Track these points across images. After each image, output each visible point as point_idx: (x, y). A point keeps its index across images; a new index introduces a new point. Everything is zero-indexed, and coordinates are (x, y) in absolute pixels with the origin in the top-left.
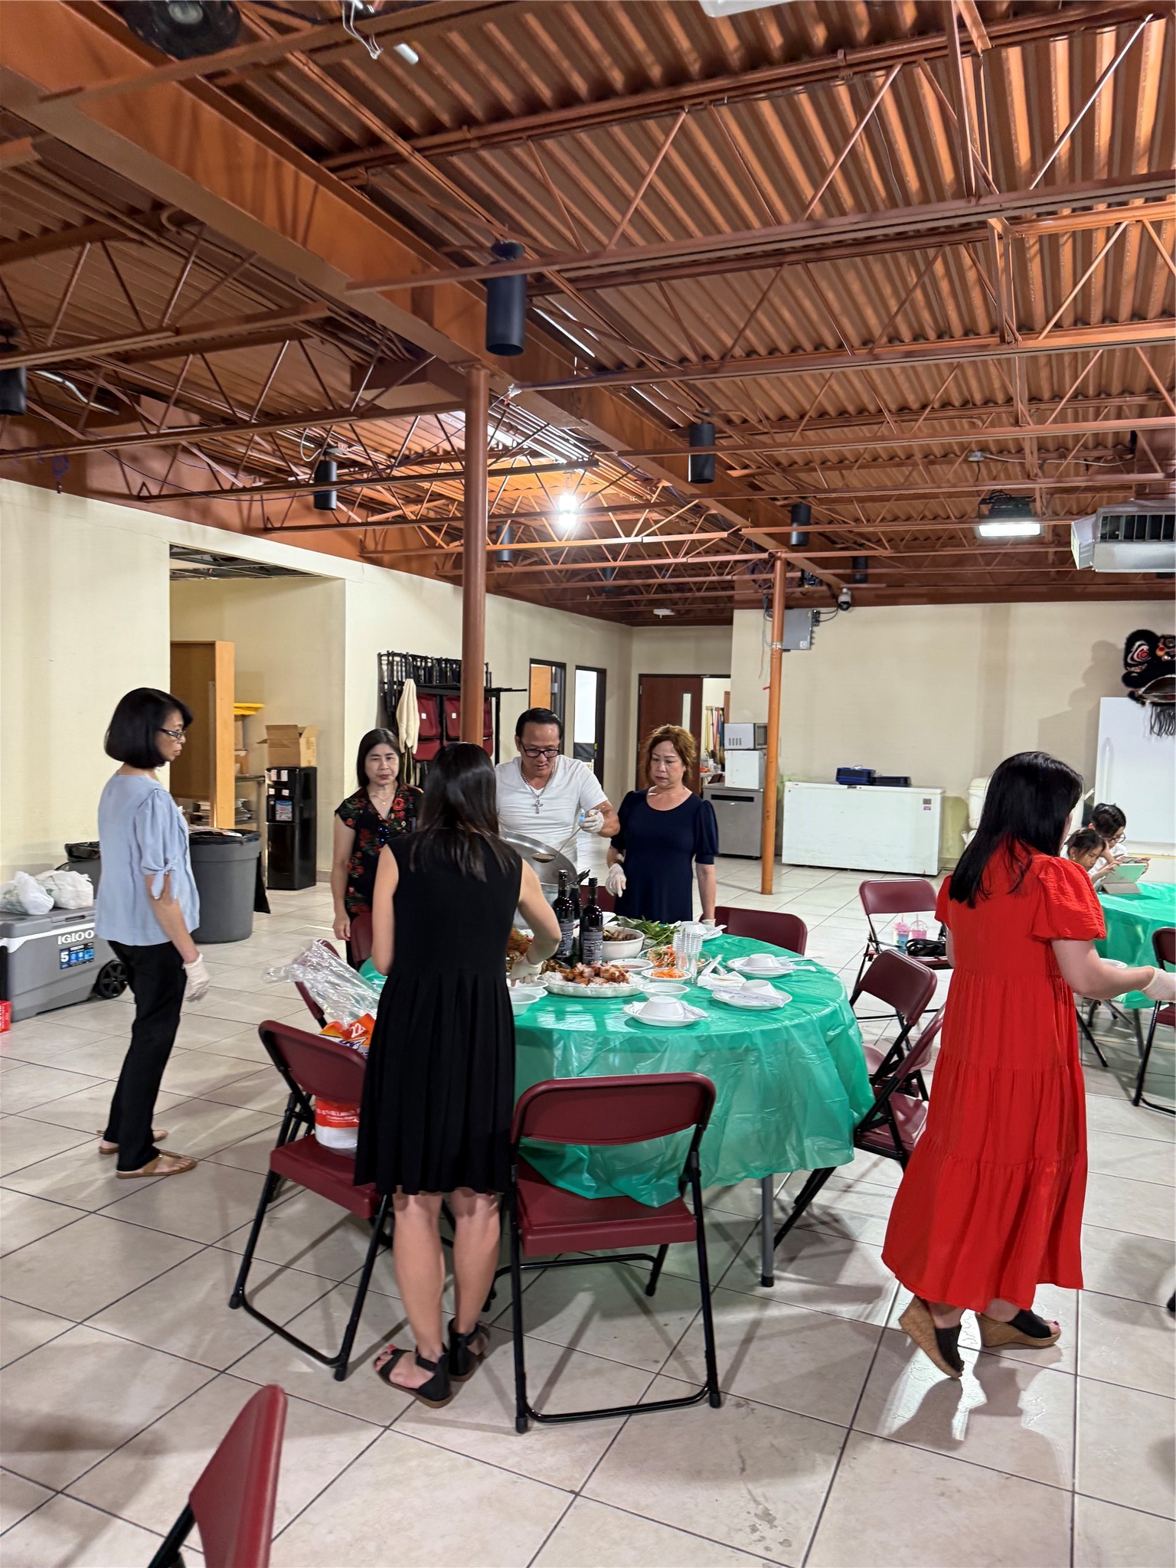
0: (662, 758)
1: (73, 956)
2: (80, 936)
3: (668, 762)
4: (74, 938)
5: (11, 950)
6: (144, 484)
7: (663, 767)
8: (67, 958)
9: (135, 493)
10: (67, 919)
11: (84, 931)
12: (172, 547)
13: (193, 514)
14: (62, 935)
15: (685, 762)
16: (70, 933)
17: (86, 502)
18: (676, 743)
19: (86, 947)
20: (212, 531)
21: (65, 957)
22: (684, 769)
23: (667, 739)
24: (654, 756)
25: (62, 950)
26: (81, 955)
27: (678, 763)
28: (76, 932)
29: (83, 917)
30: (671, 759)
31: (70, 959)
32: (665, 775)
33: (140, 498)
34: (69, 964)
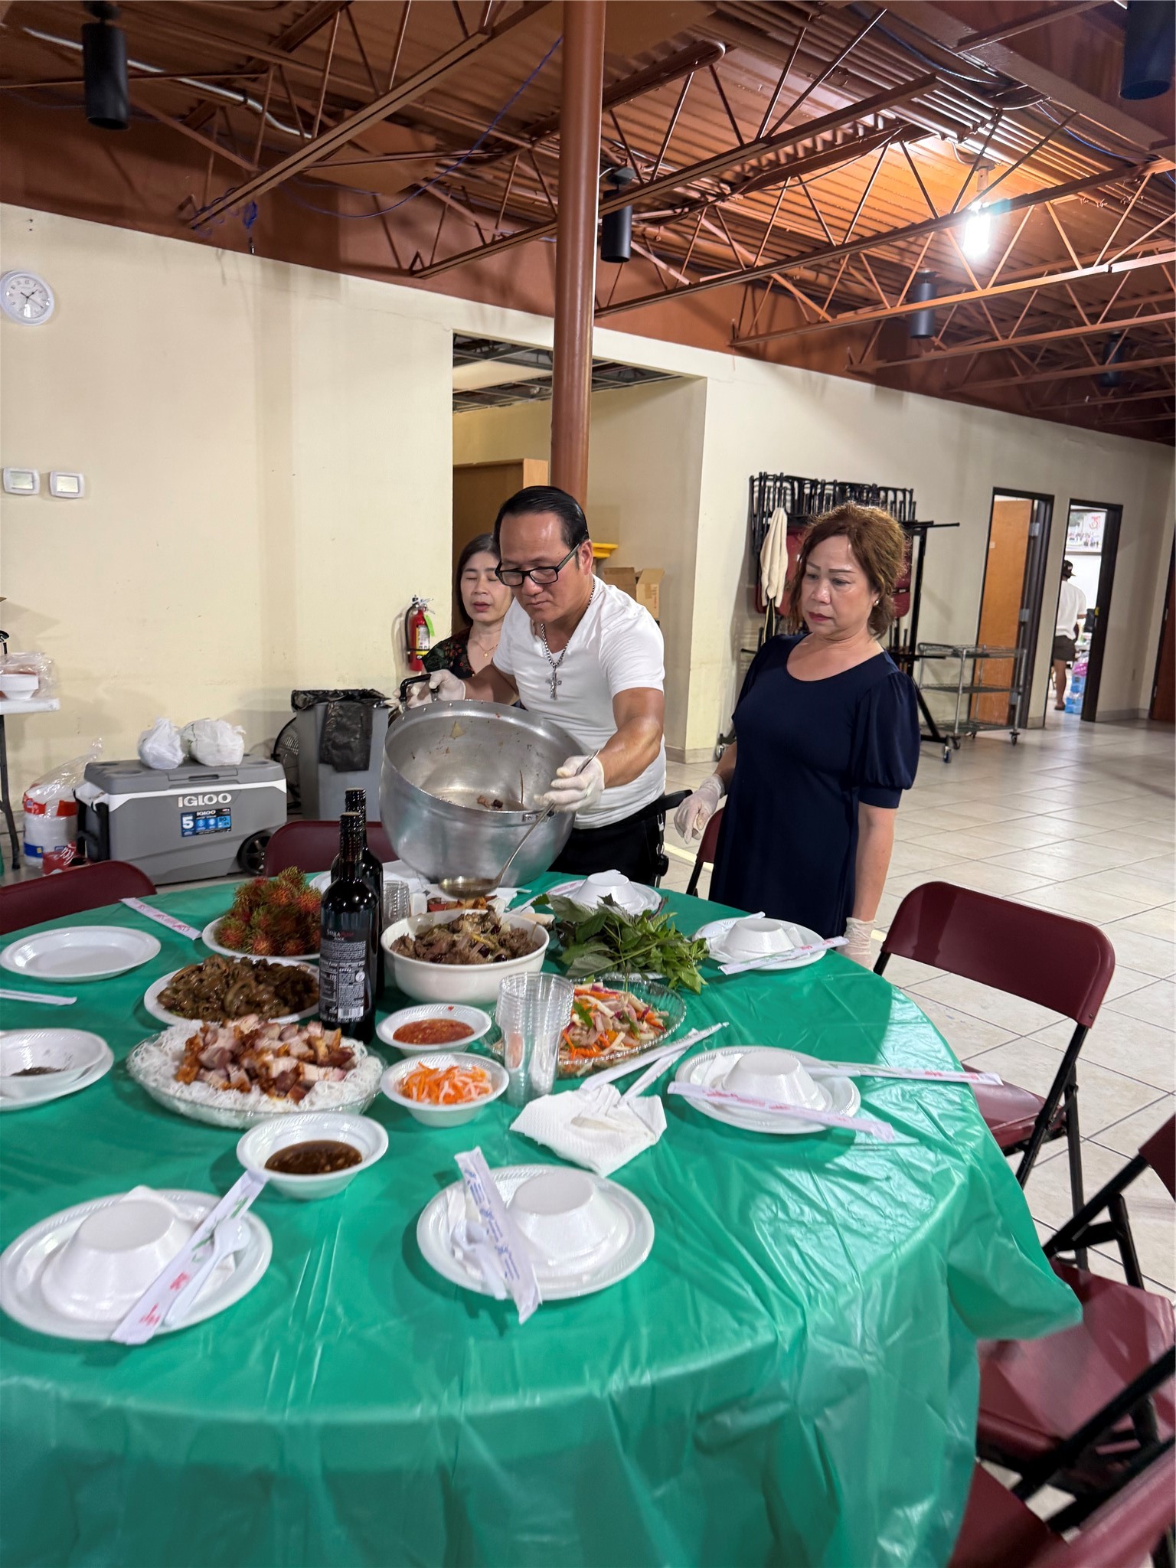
0: (824, 570)
1: (201, 823)
2: (210, 799)
3: (837, 582)
4: (201, 802)
5: (112, 809)
6: (417, 255)
7: (825, 591)
8: (191, 824)
9: (406, 266)
10: (191, 778)
11: (217, 793)
12: (455, 336)
13: (488, 292)
14: (184, 796)
15: (874, 584)
16: (196, 795)
17: (338, 279)
18: (857, 541)
19: (219, 813)
20: (514, 315)
21: (188, 822)
22: (875, 600)
23: (838, 532)
24: (810, 569)
25: (184, 815)
26: (212, 822)
27: (858, 583)
28: (204, 794)
29: (217, 776)
30: (843, 577)
31: (195, 826)
32: (826, 610)
33: (412, 272)
34: (195, 831)
